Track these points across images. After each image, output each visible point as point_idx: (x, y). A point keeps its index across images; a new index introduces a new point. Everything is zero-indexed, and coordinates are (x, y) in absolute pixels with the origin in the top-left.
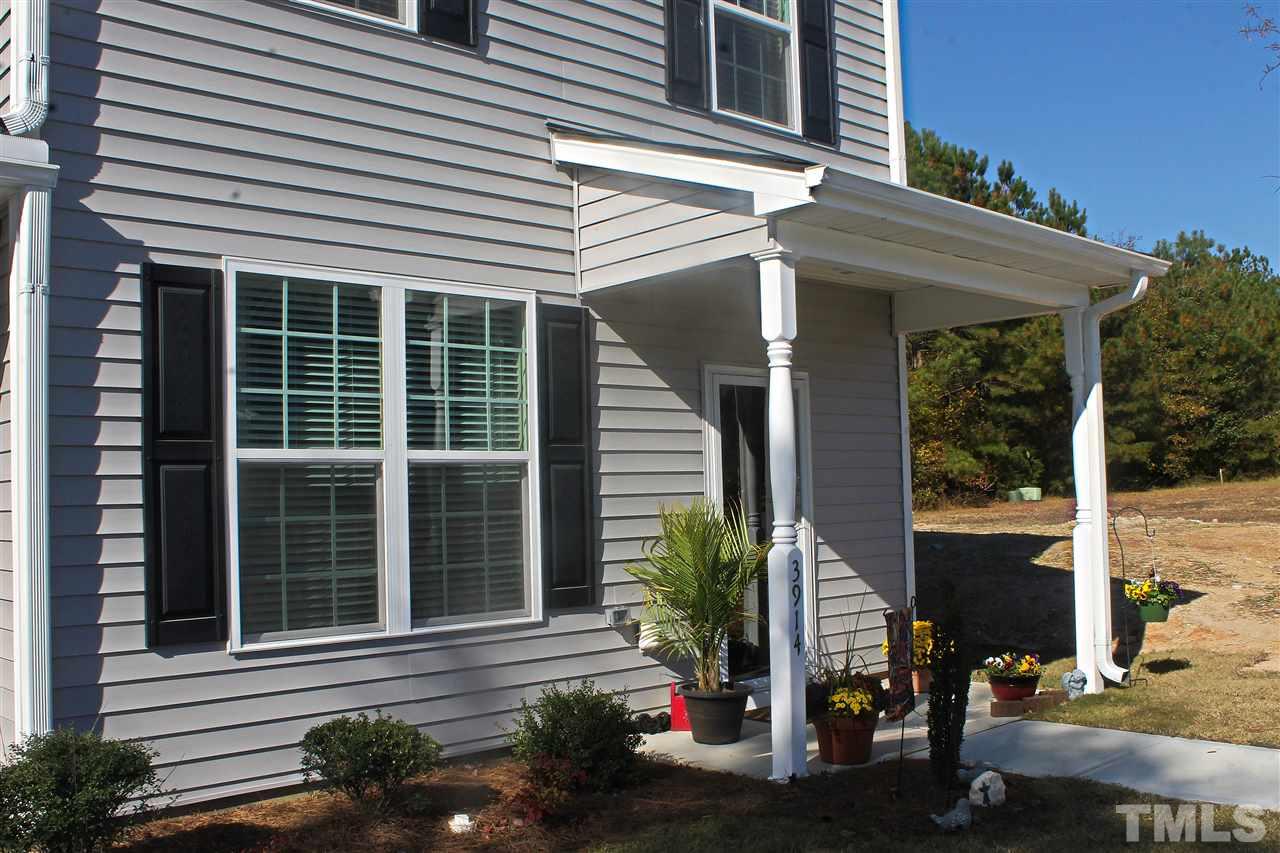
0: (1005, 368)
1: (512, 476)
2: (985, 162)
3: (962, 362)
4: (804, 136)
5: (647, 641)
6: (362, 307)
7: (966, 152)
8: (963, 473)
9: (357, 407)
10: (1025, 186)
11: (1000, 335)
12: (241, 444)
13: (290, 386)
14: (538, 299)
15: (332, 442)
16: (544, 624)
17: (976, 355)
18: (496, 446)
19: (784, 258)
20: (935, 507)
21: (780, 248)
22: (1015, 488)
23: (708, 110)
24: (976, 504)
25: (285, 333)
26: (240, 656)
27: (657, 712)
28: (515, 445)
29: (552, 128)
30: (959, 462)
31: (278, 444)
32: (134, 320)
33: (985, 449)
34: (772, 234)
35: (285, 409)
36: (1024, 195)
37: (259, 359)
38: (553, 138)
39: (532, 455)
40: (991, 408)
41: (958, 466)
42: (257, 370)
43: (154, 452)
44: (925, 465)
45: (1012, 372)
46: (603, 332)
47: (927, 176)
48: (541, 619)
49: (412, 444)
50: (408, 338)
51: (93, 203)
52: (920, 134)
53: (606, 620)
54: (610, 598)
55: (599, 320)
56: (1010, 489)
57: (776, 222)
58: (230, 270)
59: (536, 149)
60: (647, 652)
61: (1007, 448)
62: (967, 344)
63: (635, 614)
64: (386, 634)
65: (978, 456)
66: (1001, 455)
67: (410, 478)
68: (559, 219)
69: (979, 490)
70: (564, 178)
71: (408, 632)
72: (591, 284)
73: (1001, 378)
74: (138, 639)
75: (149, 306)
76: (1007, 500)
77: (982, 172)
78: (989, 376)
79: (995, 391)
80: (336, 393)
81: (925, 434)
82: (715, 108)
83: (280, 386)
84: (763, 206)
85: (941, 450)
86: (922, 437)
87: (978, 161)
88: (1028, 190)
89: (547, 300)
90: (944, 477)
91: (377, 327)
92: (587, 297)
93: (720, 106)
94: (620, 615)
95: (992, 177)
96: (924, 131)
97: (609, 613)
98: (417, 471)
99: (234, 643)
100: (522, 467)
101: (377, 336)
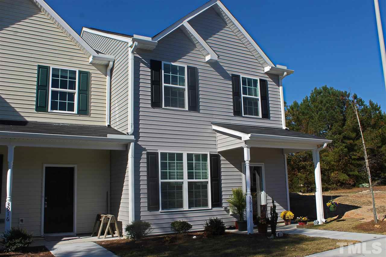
0: (355, 151)
1: (206, 184)
2: (349, 94)
3: (342, 150)
4: (262, 118)
5: (231, 213)
6: (180, 156)
7: (344, 92)
8: (344, 180)
9: (179, 173)
10: (361, 100)
11: (353, 142)
12: (161, 179)
13: (169, 170)
14: (210, 153)
15: (175, 179)
16: (212, 209)
17: (345, 148)
18: (203, 179)
19: (247, 147)
20: (337, 189)
21: (247, 146)
22: (361, 184)
23: (242, 116)
24: (349, 188)
25: (168, 161)
26: (161, 212)
27: (233, 226)
28: (206, 178)
29: (212, 123)
30: (343, 177)
31: (167, 179)
32: (145, 160)
33: (351, 173)
34: (246, 143)
35: (168, 173)
36: (361, 102)
37: (164, 166)
38: (212, 125)
39: (209, 180)
40: (352, 162)
41: (342, 178)
42: (164, 167)
43: (149, 180)
44: (334, 178)
45: (358, 152)
46: (222, 158)
47: (331, 100)
48: (211, 208)
49: (188, 179)
50: (187, 161)
51: (139, 143)
52: (329, 88)
53: (223, 209)
54: (224, 205)
55: (221, 156)
56: (359, 184)
57: (246, 142)
58: (159, 152)
59: (210, 127)
60: (231, 215)
61: (358, 173)
62: (344, 145)
63: (228, 208)
64: (184, 210)
65: (349, 175)
66: (356, 175)
67: (188, 184)
68: (214, 139)
69: (350, 184)
70: (214, 132)
71: (188, 210)
72: (219, 150)
73: (355, 154)
74: (146, 209)
75: (148, 158)
76: (359, 187)
77: (348, 97)
78: (351, 153)
79: (353, 157)
80: (176, 170)
81: (333, 169)
82: (243, 115)
83: (167, 170)
84: (243, 139)
85: (338, 174)
86: (332, 170)
87: (347, 94)
88: (362, 101)
89: (211, 153)
90: (339, 181)
91: (182, 159)
92: (219, 152)
93: (244, 114)
94: (226, 208)
95: (351, 98)
96: (330, 87)
97: (224, 207)
98: (189, 183)
99: (160, 210)
100: (207, 182)
101: (182, 161)
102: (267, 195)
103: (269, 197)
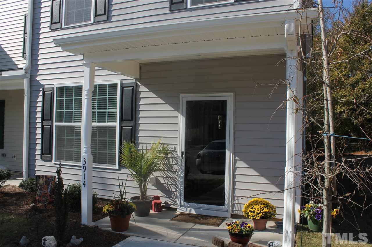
4: (236, 1)
6: (78, 90)
9: (77, 113)
13: (65, 110)
14: (121, 82)
15: (72, 121)
23: (186, 8)
25: (65, 98)
26: (55, 164)
28: (115, 122)
31: (63, 122)
32: (41, 99)
35: (64, 114)
39: (117, 124)
43: (43, 123)
46: (142, 88)
48: (118, 168)
55: (141, 85)
58: (56, 87)
80: (73, 110)
82: (189, 7)
91: (82, 95)
99: (53, 161)
100: (115, 128)
101: (82, 97)
102: (237, 158)
103: (241, 162)
